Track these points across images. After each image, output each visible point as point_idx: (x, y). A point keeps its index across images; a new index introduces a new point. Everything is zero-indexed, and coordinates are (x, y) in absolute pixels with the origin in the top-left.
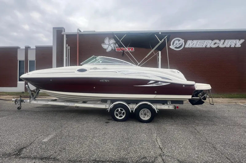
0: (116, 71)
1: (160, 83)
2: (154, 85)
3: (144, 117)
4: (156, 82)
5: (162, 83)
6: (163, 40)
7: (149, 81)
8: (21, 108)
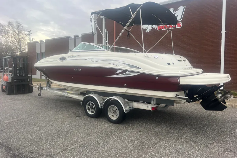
0: (87, 59)
1: (127, 73)
2: (122, 76)
3: (114, 116)
4: (124, 71)
5: (131, 73)
6: (136, 13)
7: (116, 70)
8: (41, 95)
